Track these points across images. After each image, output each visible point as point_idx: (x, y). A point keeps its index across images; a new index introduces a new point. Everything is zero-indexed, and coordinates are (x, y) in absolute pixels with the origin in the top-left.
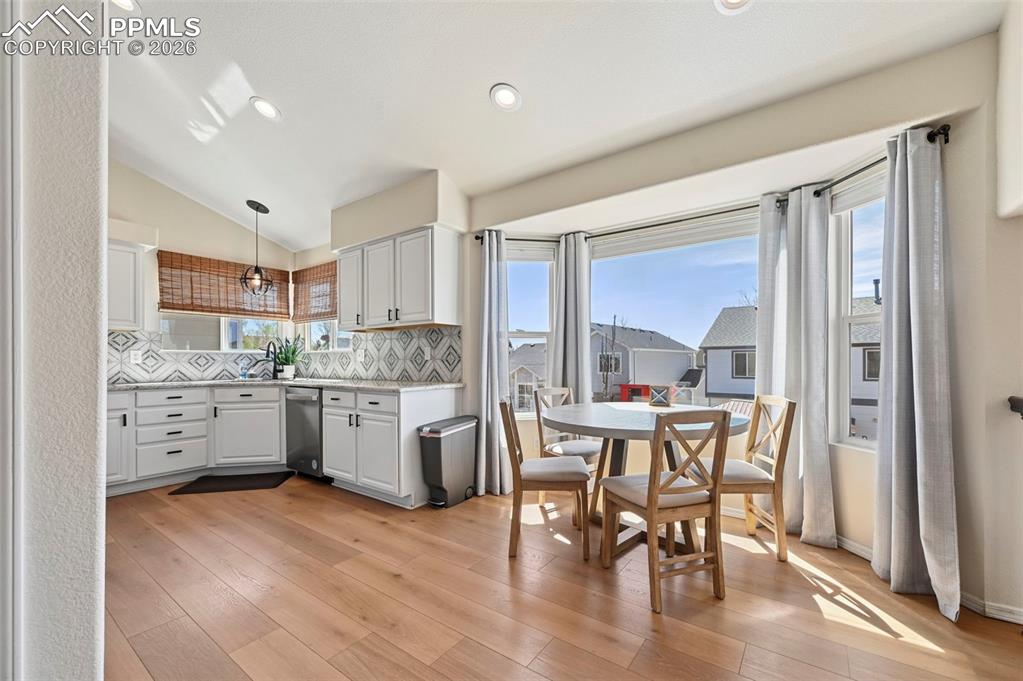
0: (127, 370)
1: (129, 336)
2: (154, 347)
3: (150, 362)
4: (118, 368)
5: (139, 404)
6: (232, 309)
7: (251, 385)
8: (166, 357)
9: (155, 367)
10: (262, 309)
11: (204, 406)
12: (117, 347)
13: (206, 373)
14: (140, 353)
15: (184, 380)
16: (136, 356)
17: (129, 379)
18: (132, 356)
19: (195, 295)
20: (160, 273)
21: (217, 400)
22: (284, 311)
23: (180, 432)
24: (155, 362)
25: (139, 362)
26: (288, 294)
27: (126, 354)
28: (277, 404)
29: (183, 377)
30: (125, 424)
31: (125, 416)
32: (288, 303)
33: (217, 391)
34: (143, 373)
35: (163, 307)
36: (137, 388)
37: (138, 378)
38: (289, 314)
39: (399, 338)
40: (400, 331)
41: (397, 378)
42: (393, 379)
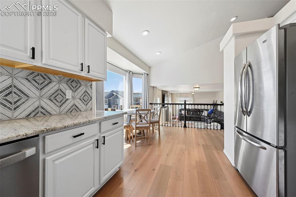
39: (29, 78)
40: (32, 71)
41: (26, 115)
42: (18, 117)
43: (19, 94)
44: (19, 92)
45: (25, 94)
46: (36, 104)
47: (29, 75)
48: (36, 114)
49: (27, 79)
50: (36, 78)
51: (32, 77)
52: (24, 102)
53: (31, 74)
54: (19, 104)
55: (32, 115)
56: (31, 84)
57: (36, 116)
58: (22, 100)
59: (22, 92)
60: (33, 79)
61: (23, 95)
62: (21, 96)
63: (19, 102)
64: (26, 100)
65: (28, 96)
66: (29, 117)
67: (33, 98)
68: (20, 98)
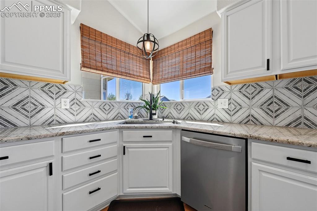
0: (58, 113)
1: (60, 87)
2: (78, 97)
3: (75, 107)
4: (52, 112)
5: (65, 149)
6: (124, 72)
7: (152, 128)
8: (86, 104)
9: (78, 111)
10: (138, 74)
11: (115, 146)
12: (52, 95)
13: (109, 115)
14: (68, 100)
15: (96, 121)
16: (65, 102)
17: (60, 121)
18: (63, 103)
19: (103, 61)
20: (82, 41)
21: (124, 140)
22: (148, 76)
23: (99, 172)
24: (78, 107)
25: (68, 107)
26: (149, 67)
27: (58, 101)
28: (170, 144)
29: (96, 119)
30: (51, 174)
31: (51, 165)
32: (150, 72)
33: (125, 132)
34: (71, 116)
35: (84, 67)
36: (63, 134)
37: (67, 120)
38: (150, 79)
39: (290, 86)
40: (292, 79)
41: (286, 125)
42: (278, 125)
43: (279, 103)
44: (279, 101)
45: (284, 103)
46: (298, 114)
47: (289, 84)
48: (297, 125)
49: (287, 88)
50: (297, 85)
51: (293, 84)
52: (284, 111)
53: (291, 82)
54: (279, 113)
55: (293, 125)
56: (291, 93)
57: (298, 127)
58: (282, 109)
59: (282, 102)
60: (294, 86)
61: (283, 104)
62: (281, 105)
63: (279, 111)
64: (286, 110)
65: (287, 105)
66: (289, 126)
67: (293, 107)
68: (281, 107)
